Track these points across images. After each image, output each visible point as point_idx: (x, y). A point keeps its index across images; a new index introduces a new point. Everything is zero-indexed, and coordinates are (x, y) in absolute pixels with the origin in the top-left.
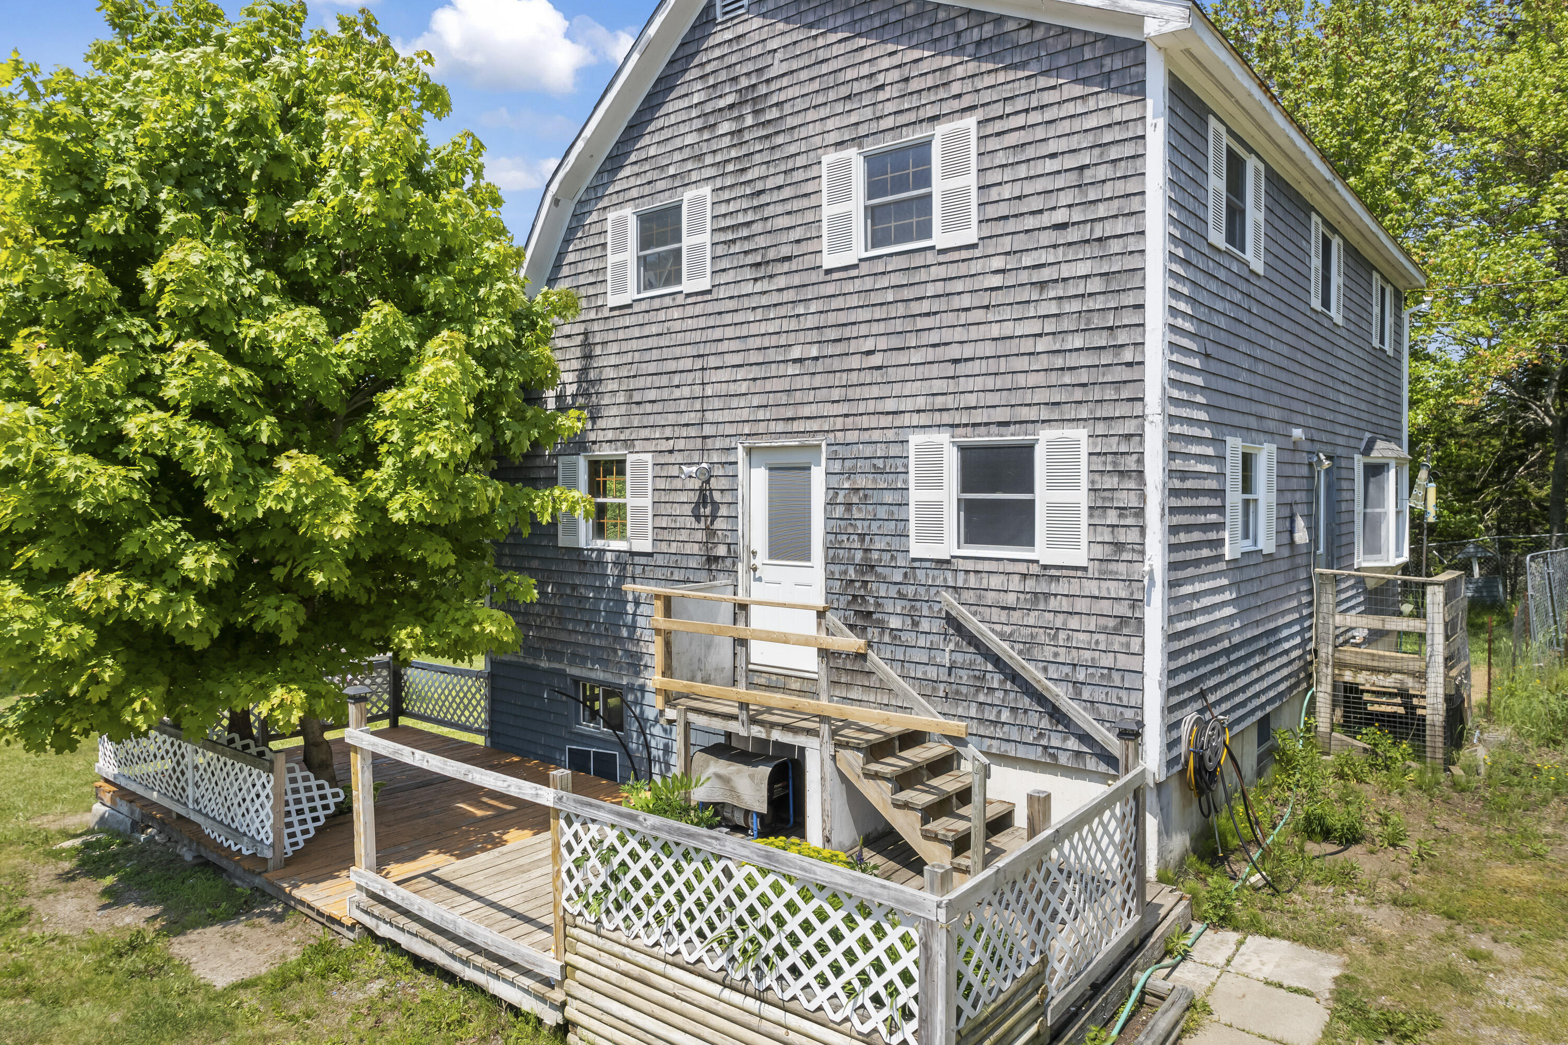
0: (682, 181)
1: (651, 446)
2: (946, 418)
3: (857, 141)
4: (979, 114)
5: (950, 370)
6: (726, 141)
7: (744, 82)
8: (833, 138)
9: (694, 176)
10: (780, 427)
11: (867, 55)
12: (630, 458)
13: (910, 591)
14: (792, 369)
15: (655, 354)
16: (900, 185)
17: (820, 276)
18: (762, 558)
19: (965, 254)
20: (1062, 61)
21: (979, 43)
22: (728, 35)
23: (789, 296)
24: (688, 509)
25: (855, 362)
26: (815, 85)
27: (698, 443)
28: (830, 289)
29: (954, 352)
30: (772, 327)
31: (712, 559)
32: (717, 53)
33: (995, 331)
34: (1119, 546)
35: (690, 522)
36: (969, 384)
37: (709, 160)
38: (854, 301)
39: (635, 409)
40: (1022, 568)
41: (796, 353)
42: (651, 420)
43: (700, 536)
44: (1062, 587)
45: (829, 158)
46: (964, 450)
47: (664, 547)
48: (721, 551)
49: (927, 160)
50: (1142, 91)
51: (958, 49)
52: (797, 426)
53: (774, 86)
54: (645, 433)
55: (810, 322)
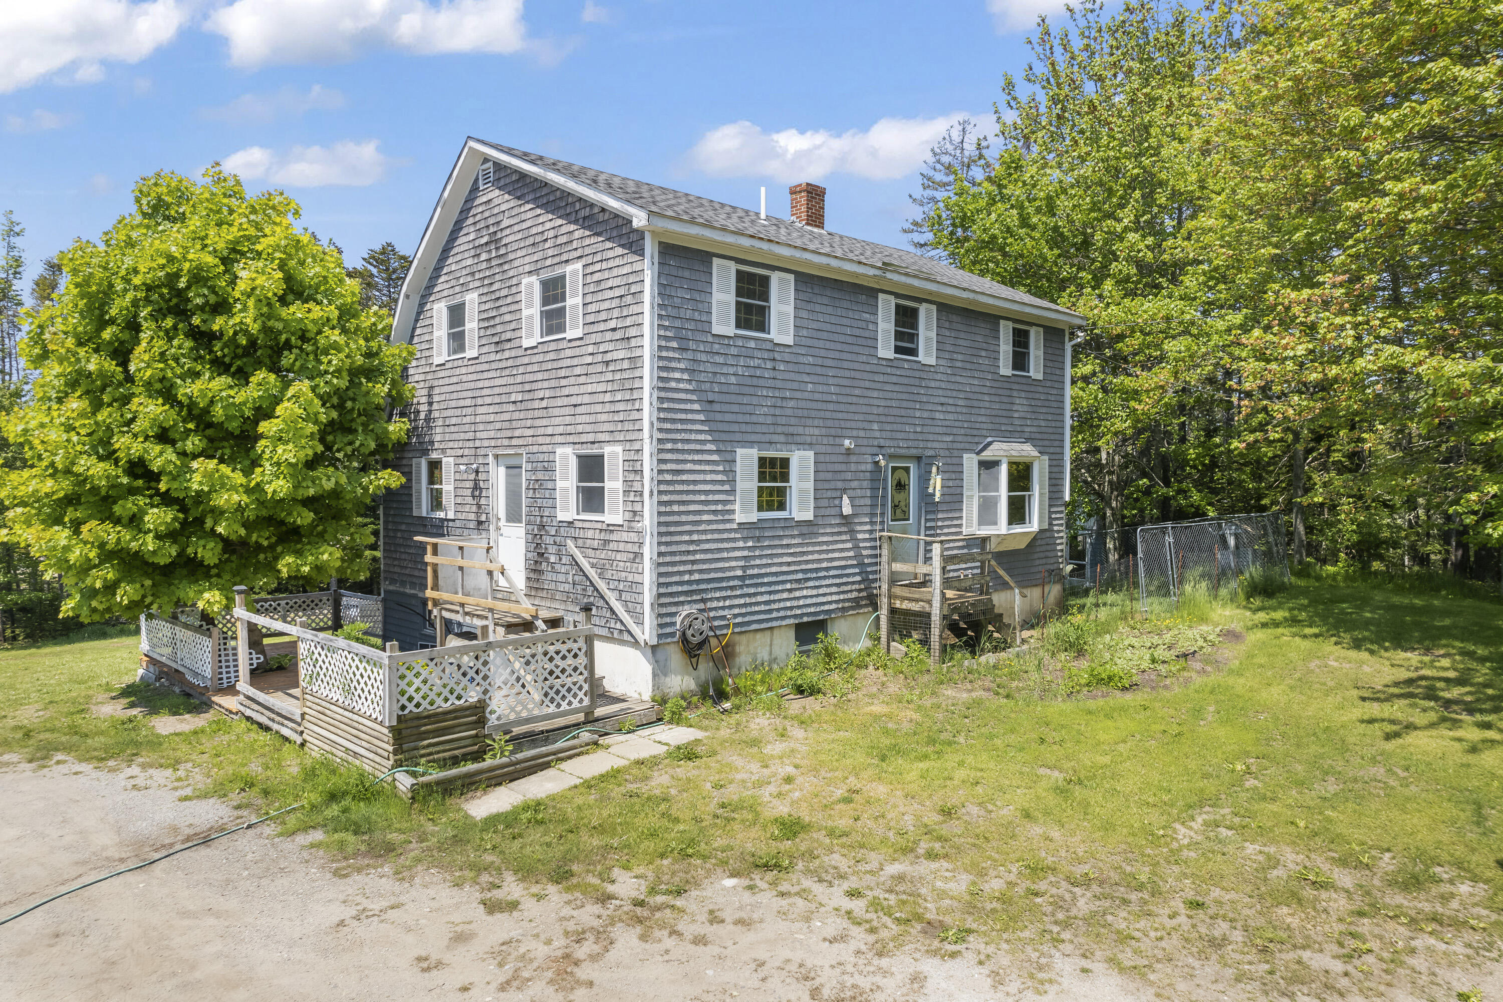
0: (466, 288)
1: (453, 453)
2: (571, 439)
3: (536, 271)
4: (584, 261)
5: (571, 410)
6: (484, 265)
7: (492, 230)
8: (527, 268)
9: (471, 286)
10: (506, 442)
11: (541, 220)
12: (444, 460)
13: (558, 539)
14: (512, 407)
15: (455, 396)
16: (556, 301)
17: (520, 352)
18: (503, 523)
19: (578, 343)
20: (615, 234)
21: (584, 218)
22: (484, 199)
23: (510, 363)
24: (469, 492)
25: (536, 404)
26: (520, 236)
27: (473, 452)
28: (526, 360)
29: (574, 400)
30: (503, 381)
31: (480, 523)
32: (480, 209)
33: (590, 389)
34: (635, 513)
35: (470, 500)
36: (579, 419)
37: (477, 276)
38: (535, 368)
39: (447, 430)
40: (599, 526)
41: (513, 398)
42: (454, 437)
43: (474, 509)
44: (614, 537)
45: (526, 280)
46: (579, 457)
47: (459, 516)
48: (483, 518)
49: (564, 286)
50: (643, 255)
51: (576, 222)
52: (514, 442)
53: (505, 233)
54: (451, 445)
55: (519, 379)
